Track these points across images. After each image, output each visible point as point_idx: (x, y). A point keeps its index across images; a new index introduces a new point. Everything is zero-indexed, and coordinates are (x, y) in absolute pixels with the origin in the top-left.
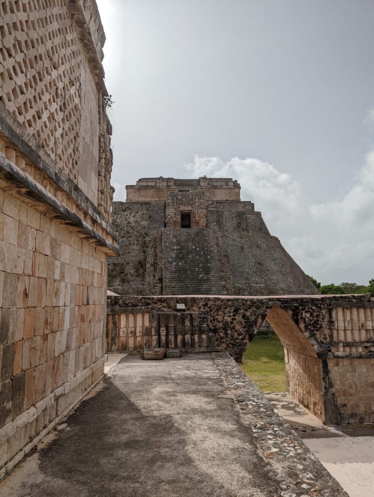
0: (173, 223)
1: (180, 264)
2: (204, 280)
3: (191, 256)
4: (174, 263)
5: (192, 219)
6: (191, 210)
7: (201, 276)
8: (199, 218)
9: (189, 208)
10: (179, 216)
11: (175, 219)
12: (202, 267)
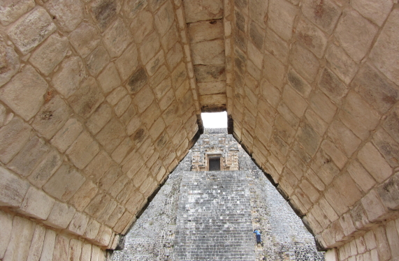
0: (198, 169)
1: (200, 210)
2: (230, 231)
3: (214, 201)
4: (192, 210)
5: (222, 164)
6: (220, 154)
7: (226, 226)
8: (229, 162)
9: (218, 152)
10: (206, 162)
11: (200, 164)
12: (228, 215)
